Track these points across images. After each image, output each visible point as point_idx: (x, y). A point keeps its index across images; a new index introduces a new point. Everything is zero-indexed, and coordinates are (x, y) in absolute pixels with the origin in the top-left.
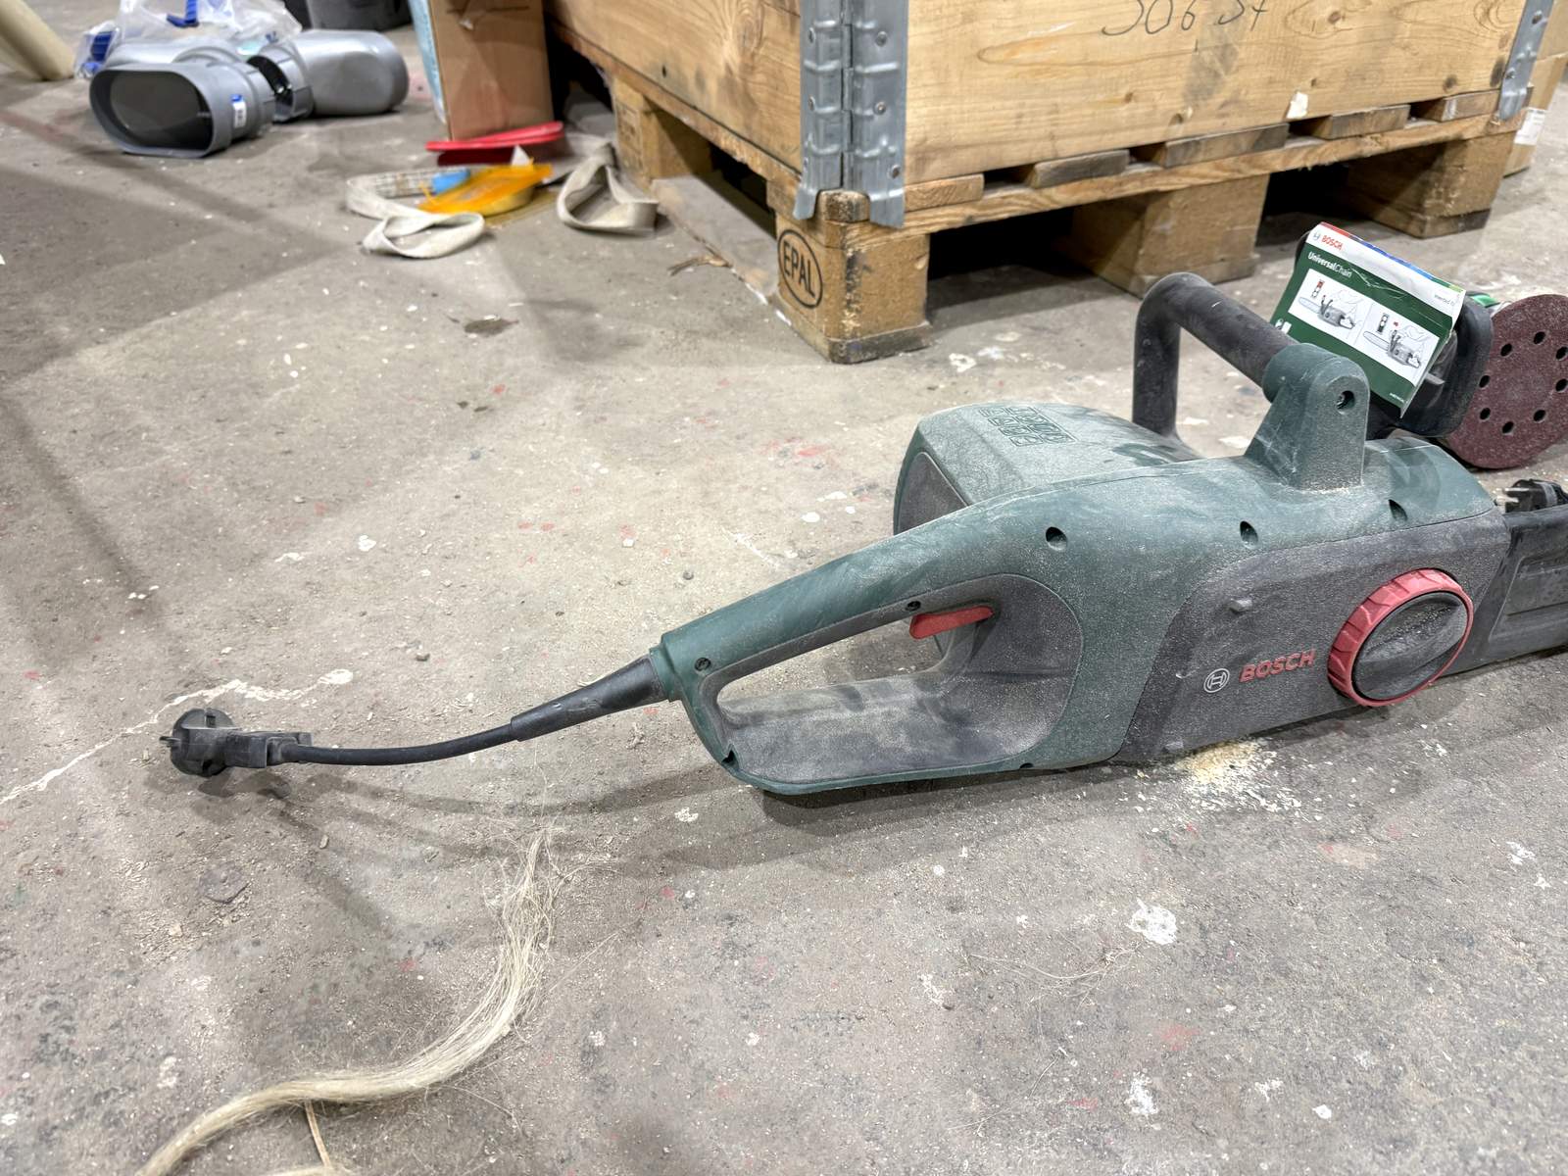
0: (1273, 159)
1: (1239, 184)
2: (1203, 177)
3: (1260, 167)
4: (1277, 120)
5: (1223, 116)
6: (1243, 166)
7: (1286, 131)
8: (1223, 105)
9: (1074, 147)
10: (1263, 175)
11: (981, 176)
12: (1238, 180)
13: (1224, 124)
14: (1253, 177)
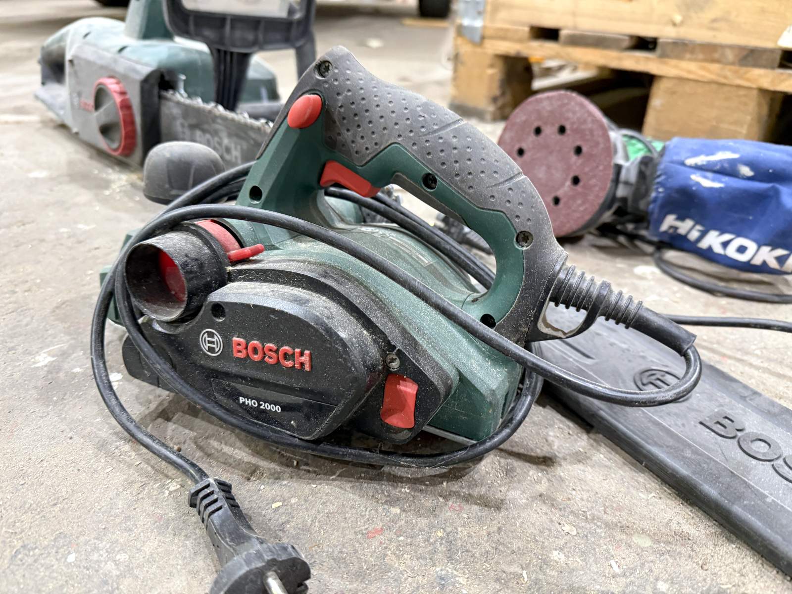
0: (760, 76)
1: (726, 89)
2: (689, 72)
3: (748, 80)
4: (769, 45)
5: (713, 29)
6: (729, 74)
7: (778, 57)
8: (714, 21)
9: (588, 25)
10: (749, 88)
11: (527, 29)
12: (724, 85)
13: (714, 36)
14: (739, 87)
